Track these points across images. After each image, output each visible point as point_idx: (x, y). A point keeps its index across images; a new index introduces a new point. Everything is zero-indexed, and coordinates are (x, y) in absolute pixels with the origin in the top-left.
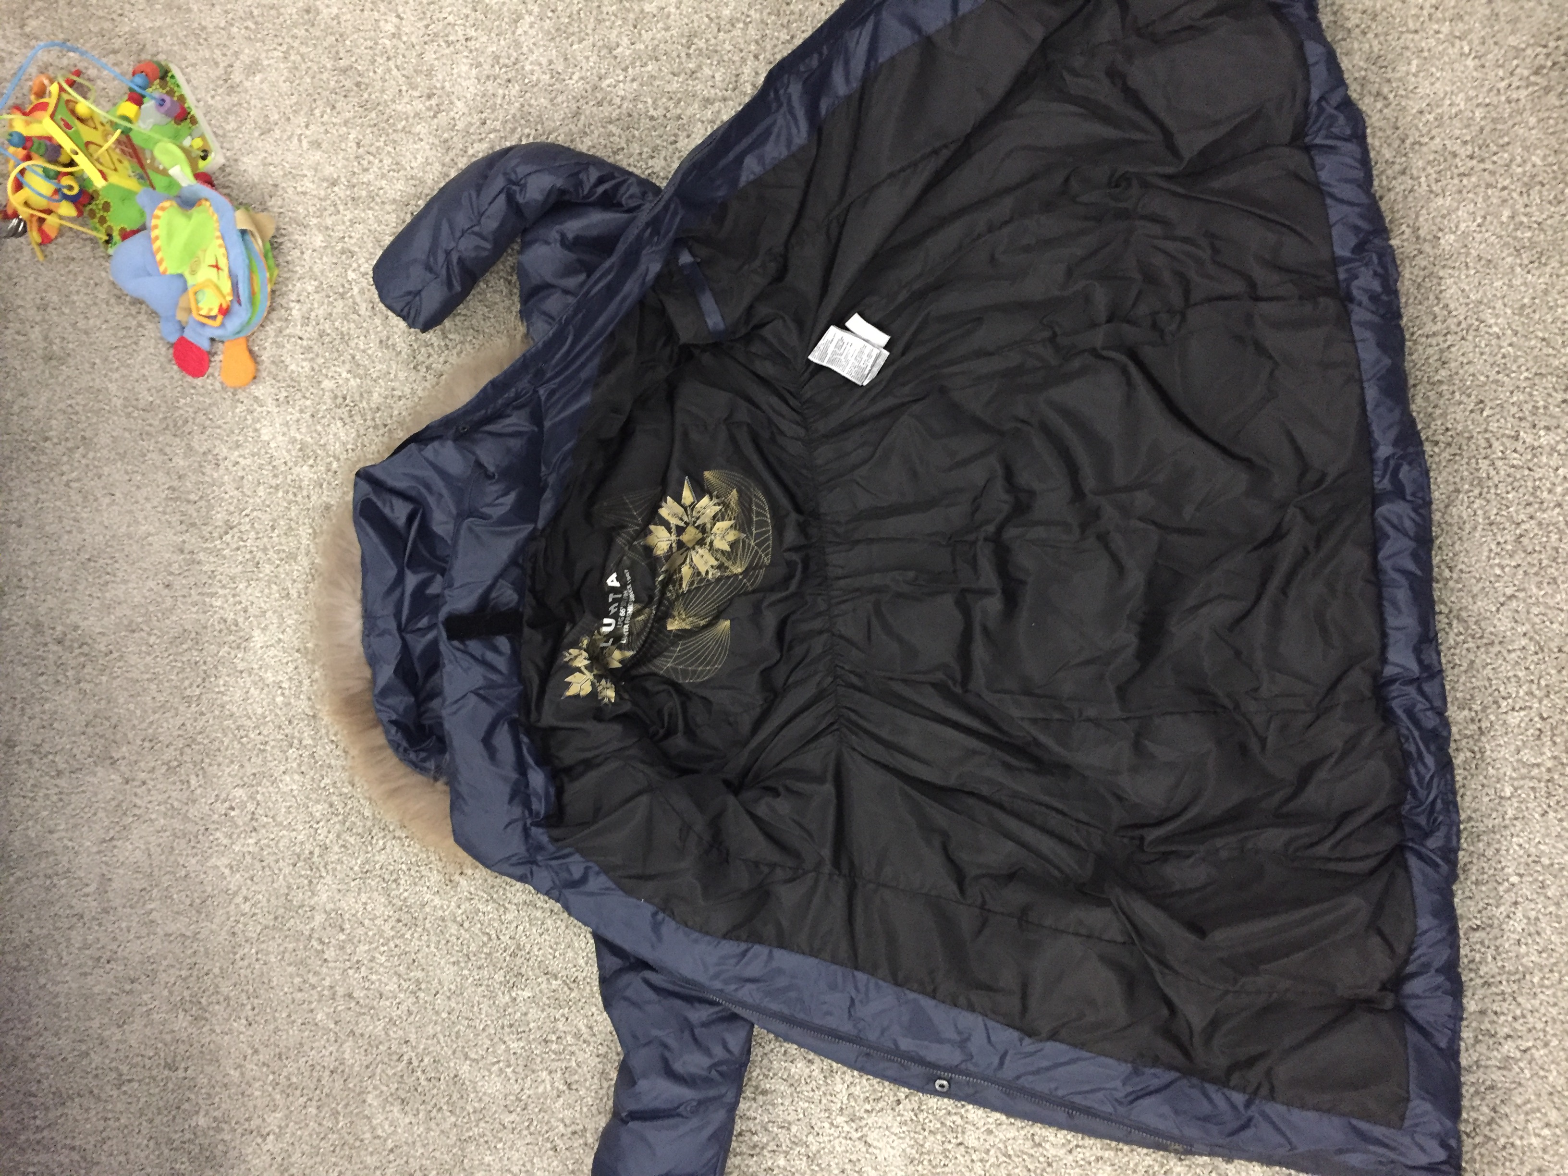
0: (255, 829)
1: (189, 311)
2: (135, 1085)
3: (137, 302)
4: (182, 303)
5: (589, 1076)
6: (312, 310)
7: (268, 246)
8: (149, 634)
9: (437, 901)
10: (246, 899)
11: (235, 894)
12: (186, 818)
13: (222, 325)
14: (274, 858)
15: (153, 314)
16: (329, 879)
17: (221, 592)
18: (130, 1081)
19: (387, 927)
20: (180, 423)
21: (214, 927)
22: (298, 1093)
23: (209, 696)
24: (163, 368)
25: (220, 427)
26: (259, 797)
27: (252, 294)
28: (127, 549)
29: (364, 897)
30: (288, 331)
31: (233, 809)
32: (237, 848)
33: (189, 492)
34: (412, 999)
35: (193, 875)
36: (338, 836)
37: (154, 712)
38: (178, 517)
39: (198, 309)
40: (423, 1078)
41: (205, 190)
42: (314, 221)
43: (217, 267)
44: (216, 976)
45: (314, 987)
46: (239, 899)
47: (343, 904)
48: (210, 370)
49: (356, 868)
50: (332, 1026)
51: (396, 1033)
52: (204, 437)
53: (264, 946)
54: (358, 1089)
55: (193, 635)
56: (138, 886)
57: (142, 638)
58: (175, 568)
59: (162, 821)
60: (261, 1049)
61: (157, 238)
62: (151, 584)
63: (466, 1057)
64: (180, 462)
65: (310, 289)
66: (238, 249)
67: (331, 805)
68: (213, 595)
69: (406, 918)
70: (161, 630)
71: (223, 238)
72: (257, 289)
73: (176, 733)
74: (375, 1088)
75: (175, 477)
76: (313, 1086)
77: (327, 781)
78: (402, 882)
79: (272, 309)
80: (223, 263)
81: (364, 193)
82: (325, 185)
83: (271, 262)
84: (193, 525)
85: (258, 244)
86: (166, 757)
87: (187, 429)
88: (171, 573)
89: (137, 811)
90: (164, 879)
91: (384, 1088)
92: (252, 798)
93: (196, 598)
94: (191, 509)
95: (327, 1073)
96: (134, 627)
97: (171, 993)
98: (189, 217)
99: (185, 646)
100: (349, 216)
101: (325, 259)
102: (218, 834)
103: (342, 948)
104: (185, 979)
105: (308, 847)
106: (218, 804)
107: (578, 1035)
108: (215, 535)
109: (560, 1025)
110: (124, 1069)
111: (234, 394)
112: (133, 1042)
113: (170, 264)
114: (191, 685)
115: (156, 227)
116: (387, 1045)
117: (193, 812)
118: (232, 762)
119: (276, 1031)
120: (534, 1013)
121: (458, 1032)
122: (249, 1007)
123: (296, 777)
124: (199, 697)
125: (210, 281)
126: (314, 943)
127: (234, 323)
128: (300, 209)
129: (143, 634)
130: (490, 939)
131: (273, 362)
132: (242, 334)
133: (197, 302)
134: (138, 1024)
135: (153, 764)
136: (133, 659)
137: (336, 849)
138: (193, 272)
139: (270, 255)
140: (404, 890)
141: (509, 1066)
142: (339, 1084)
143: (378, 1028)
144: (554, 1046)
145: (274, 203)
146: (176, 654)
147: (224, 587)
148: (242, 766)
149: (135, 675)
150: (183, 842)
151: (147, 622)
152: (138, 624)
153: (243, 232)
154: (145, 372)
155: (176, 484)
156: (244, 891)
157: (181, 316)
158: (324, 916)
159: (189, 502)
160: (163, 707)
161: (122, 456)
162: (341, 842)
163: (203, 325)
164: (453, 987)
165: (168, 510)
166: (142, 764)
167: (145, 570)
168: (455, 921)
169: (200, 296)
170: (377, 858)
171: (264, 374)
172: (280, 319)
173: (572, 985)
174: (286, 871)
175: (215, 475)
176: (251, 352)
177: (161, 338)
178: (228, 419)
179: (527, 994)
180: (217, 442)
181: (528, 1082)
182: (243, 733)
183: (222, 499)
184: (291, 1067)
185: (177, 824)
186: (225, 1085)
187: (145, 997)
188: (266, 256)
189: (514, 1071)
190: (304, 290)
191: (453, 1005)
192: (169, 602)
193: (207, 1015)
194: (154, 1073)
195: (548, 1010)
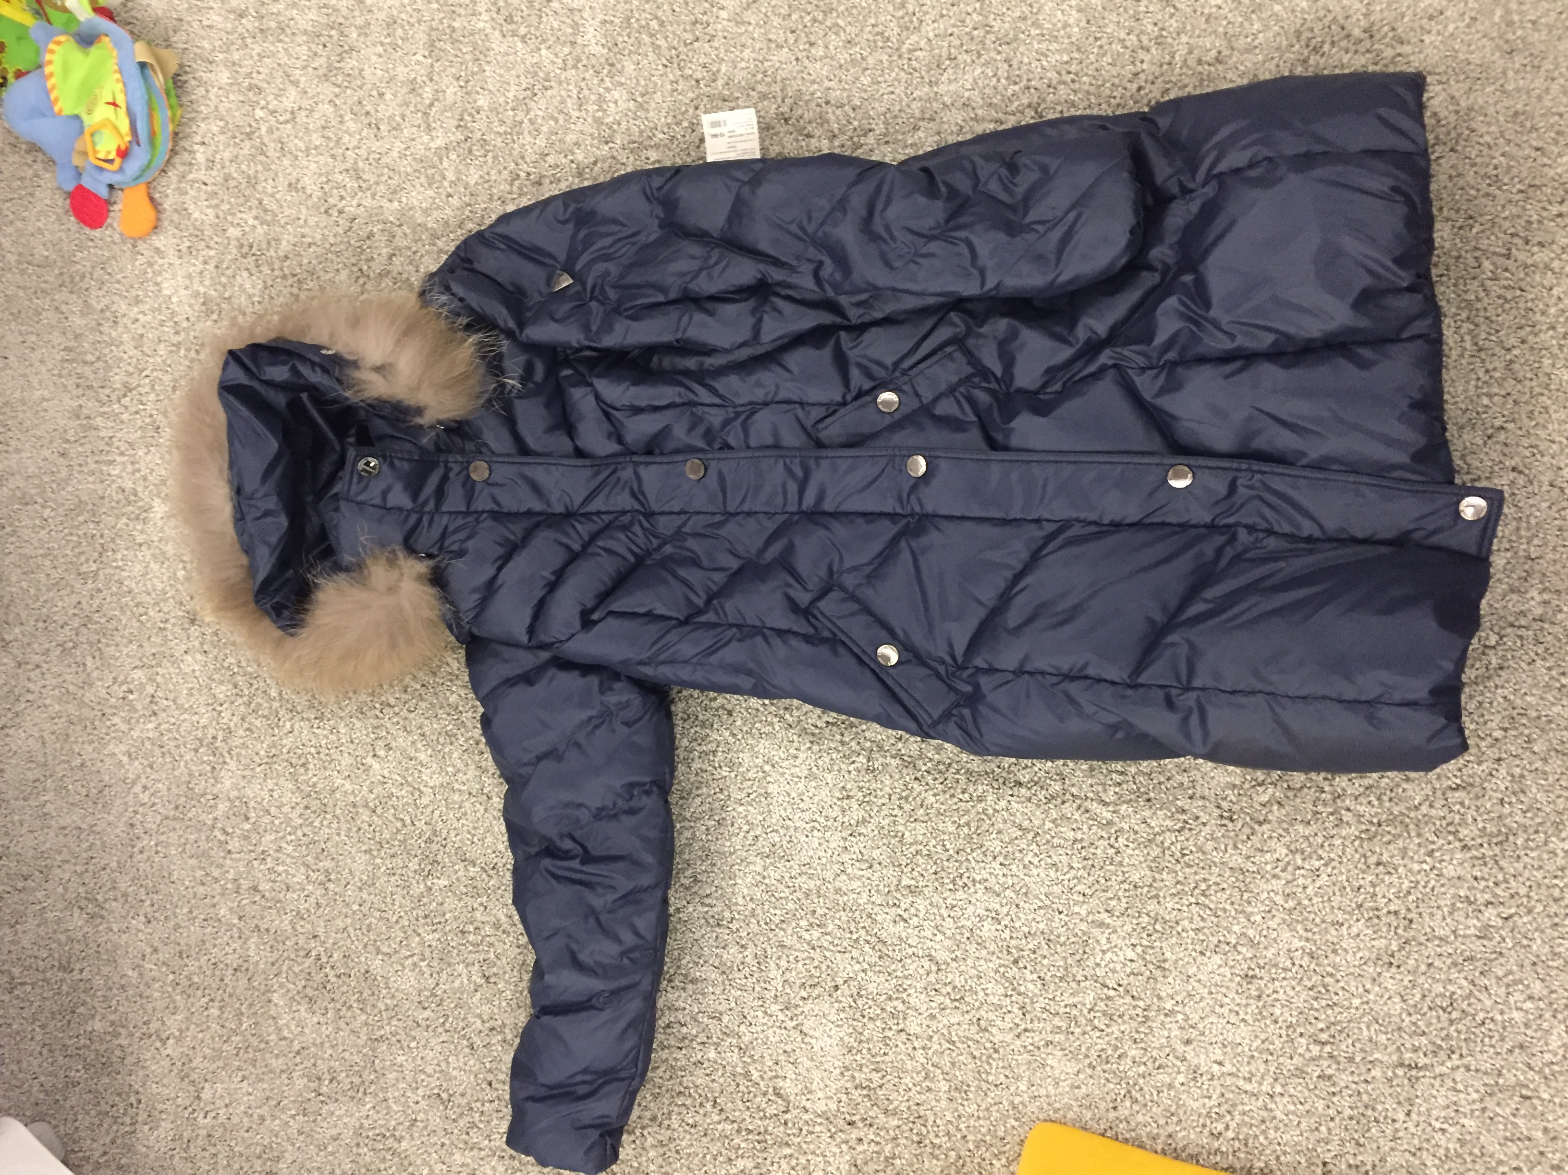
0: (155, 714)
1: (85, 154)
2: (28, 988)
3: (34, 148)
4: (78, 146)
5: (508, 969)
6: (216, 152)
7: (171, 82)
8: (43, 507)
9: (348, 786)
10: (145, 788)
11: (134, 783)
12: (82, 704)
13: (121, 170)
14: (173, 743)
15: (51, 162)
16: (232, 765)
17: (119, 459)
18: (21, 984)
19: (294, 815)
20: (77, 279)
21: (111, 818)
22: (199, 993)
23: (107, 571)
24: (59, 219)
25: (118, 282)
26: (159, 679)
27: (152, 134)
28: (20, 415)
29: (270, 784)
30: (191, 177)
31: (131, 692)
32: (135, 734)
33: (86, 353)
34: (320, 892)
35: (89, 763)
36: (243, 719)
37: (49, 590)
38: (74, 380)
39: (95, 152)
40: (332, 973)
41: (104, 23)
42: (221, 56)
43: (114, 104)
44: (113, 871)
45: (217, 880)
46: (138, 789)
47: (249, 792)
48: (109, 221)
49: (262, 753)
50: (236, 921)
51: (304, 927)
52: (101, 293)
53: (163, 838)
54: (262, 988)
55: (90, 507)
56: (30, 776)
57: (37, 512)
58: (71, 434)
59: (57, 707)
60: (161, 947)
61: (51, 74)
62: (46, 453)
63: (378, 951)
64: (77, 321)
65: (215, 129)
66: (137, 82)
67: (236, 686)
68: (111, 463)
69: (315, 805)
70: (55, 501)
71: (120, 72)
72: (158, 128)
73: (71, 612)
74: (281, 985)
75: (70, 337)
76: (215, 986)
77: (231, 660)
78: (311, 766)
79: (174, 152)
80: (121, 100)
81: (273, 24)
82: (232, 16)
83: (174, 101)
84: (90, 387)
85: (159, 80)
86: (60, 639)
87: (83, 285)
88: (68, 441)
89: (30, 697)
90: (58, 769)
91: (291, 986)
92: (151, 680)
93: (93, 466)
94: (87, 371)
95: (230, 971)
96: (28, 499)
97: (66, 889)
98: (87, 54)
99: (81, 519)
100: (258, 49)
101: (232, 97)
102: (116, 720)
103: (246, 838)
104: (80, 875)
105: (211, 731)
106: (116, 687)
107: (497, 926)
108: (114, 398)
109: (478, 914)
110: (16, 971)
111: (134, 246)
112: (25, 943)
113: (66, 105)
114: (87, 561)
115: (50, 62)
116: (294, 939)
117: (89, 696)
118: (131, 642)
119: (177, 927)
120: (451, 903)
121: (369, 926)
122: (148, 903)
123: (199, 657)
124: (96, 573)
125: (108, 120)
126: (217, 833)
127: (134, 166)
128: (206, 44)
129: (37, 506)
130: (404, 826)
131: (176, 210)
132: (143, 180)
133: (94, 144)
134: (31, 923)
135: (47, 646)
136: (26, 533)
137: (241, 732)
138: (90, 112)
139: (173, 92)
140: (312, 775)
141: (424, 960)
142: (243, 982)
143: (284, 923)
144: (471, 938)
145: (178, 39)
146: (72, 527)
147: (122, 454)
148: (141, 646)
149: (27, 551)
150: (79, 728)
151: (42, 493)
152: (31, 497)
153: (143, 65)
154: (40, 224)
155: (72, 344)
156: (143, 780)
157: (77, 161)
158: (228, 804)
159: (85, 363)
160: (57, 586)
161: (16, 316)
162: (246, 725)
163: (101, 169)
164: (365, 878)
165: (64, 373)
166: (35, 646)
167: (39, 438)
168: (366, 806)
169: (97, 138)
170: (284, 742)
171: (166, 223)
172: (184, 164)
173: (491, 872)
174: (187, 757)
175: (114, 334)
176: (152, 199)
177: (59, 188)
178: (127, 273)
179: (443, 882)
180: (116, 298)
181: (444, 976)
182: (141, 610)
183: (121, 359)
184: (193, 966)
185: (72, 709)
186: (123, 987)
187: (40, 895)
188: (168, 93)
189: (429, 966)
190: (209, 130)
191: (365, 896)
192: (64, 473)
193: (104, 912)
194: (48, 975)
195: (466, 899)
